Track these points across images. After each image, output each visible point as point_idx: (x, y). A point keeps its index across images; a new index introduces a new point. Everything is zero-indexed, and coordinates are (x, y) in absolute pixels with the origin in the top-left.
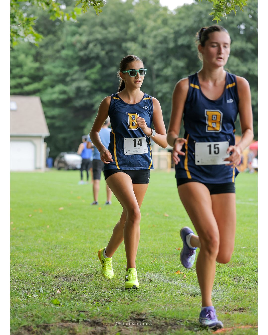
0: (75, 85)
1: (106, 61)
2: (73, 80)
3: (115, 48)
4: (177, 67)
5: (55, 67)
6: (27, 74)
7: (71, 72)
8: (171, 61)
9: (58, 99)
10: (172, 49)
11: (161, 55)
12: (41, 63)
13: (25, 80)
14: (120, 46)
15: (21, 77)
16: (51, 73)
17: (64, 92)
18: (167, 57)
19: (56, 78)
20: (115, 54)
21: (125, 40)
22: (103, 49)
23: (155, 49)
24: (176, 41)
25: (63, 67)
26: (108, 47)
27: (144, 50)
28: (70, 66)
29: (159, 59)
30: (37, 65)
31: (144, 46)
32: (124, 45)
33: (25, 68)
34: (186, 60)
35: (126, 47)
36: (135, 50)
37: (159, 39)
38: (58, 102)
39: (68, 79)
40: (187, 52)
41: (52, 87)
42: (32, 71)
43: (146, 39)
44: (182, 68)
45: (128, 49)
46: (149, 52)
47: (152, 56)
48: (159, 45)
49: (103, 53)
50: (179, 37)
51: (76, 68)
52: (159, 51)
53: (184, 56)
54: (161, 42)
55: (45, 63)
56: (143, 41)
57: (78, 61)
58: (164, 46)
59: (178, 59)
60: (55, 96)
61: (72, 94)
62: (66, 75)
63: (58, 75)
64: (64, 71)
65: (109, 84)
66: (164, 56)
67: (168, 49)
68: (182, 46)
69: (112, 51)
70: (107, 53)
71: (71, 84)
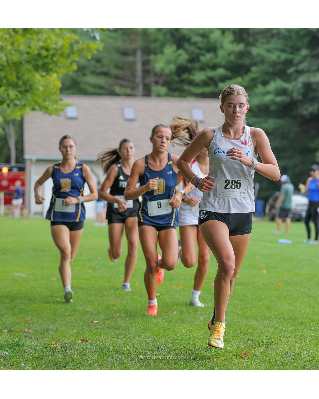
0: (302, 79)
2: (300, 72)
5: (269, 51)
6: (223, 63)
7: (297, 59)
9: (273, 102)
12: (248, 44)
13: (221, 71)
15: (214, 67)
16: (262, 61)
17: (283, 92)
19: (271, 70)
25: (283, 51)
28: (295, 50)
30: (241, 47)
33: (221, 53)
38: (273, 108)
39: (291, 70)
41: (265, 83)
42: (232, 58)
51: (304, 52)
55: (253, 45)
57: (307, 40)
60: (268, 98)
61: (296, 96)
62: (288, 63)
63: (274, 64)
64: (284, 56)
71: (296, 79)
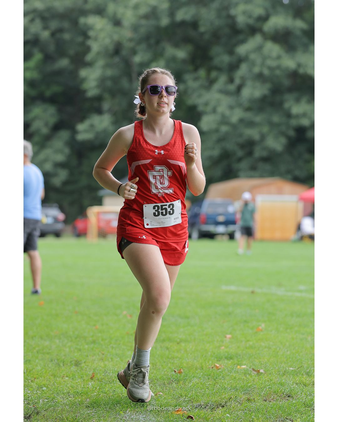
1: (52, 48)
3: (66, 25)
4: (174, 59)
8: (164, 49)
10: (167, 28)
11: (147, 38)
14: (75, 23)
18: (158, 42)
20: (67, 36)
21: (84, 13)
22: (45, 28)
23: (135, 28)
24: (172, 13)
26: (54, 25)
27: (117, 29)
29: (143, 46)
31: (117, 23)
32: (82, 20)
34: (190, 48)
35: (85, 24)
36: (102, 30)
37: (143, 10)
40: (192, 33)
43: (120, 11)
44: (184, 61)
45: (90, 28)
46: (126, 34)
47: (131, 40)
48: (143, 22)
49: (45, 35)
50: (178, 8)
52: (143, 30)
53: (187, 40)
54: (146, 17)
56: (115, 14)
58: (152, 22)
59: (176, 45)
65: (55, 89)
66: (152, 41)
67: (158, 29)
68: (183, 23)
69: (61, 30)
70: (53, 34)
